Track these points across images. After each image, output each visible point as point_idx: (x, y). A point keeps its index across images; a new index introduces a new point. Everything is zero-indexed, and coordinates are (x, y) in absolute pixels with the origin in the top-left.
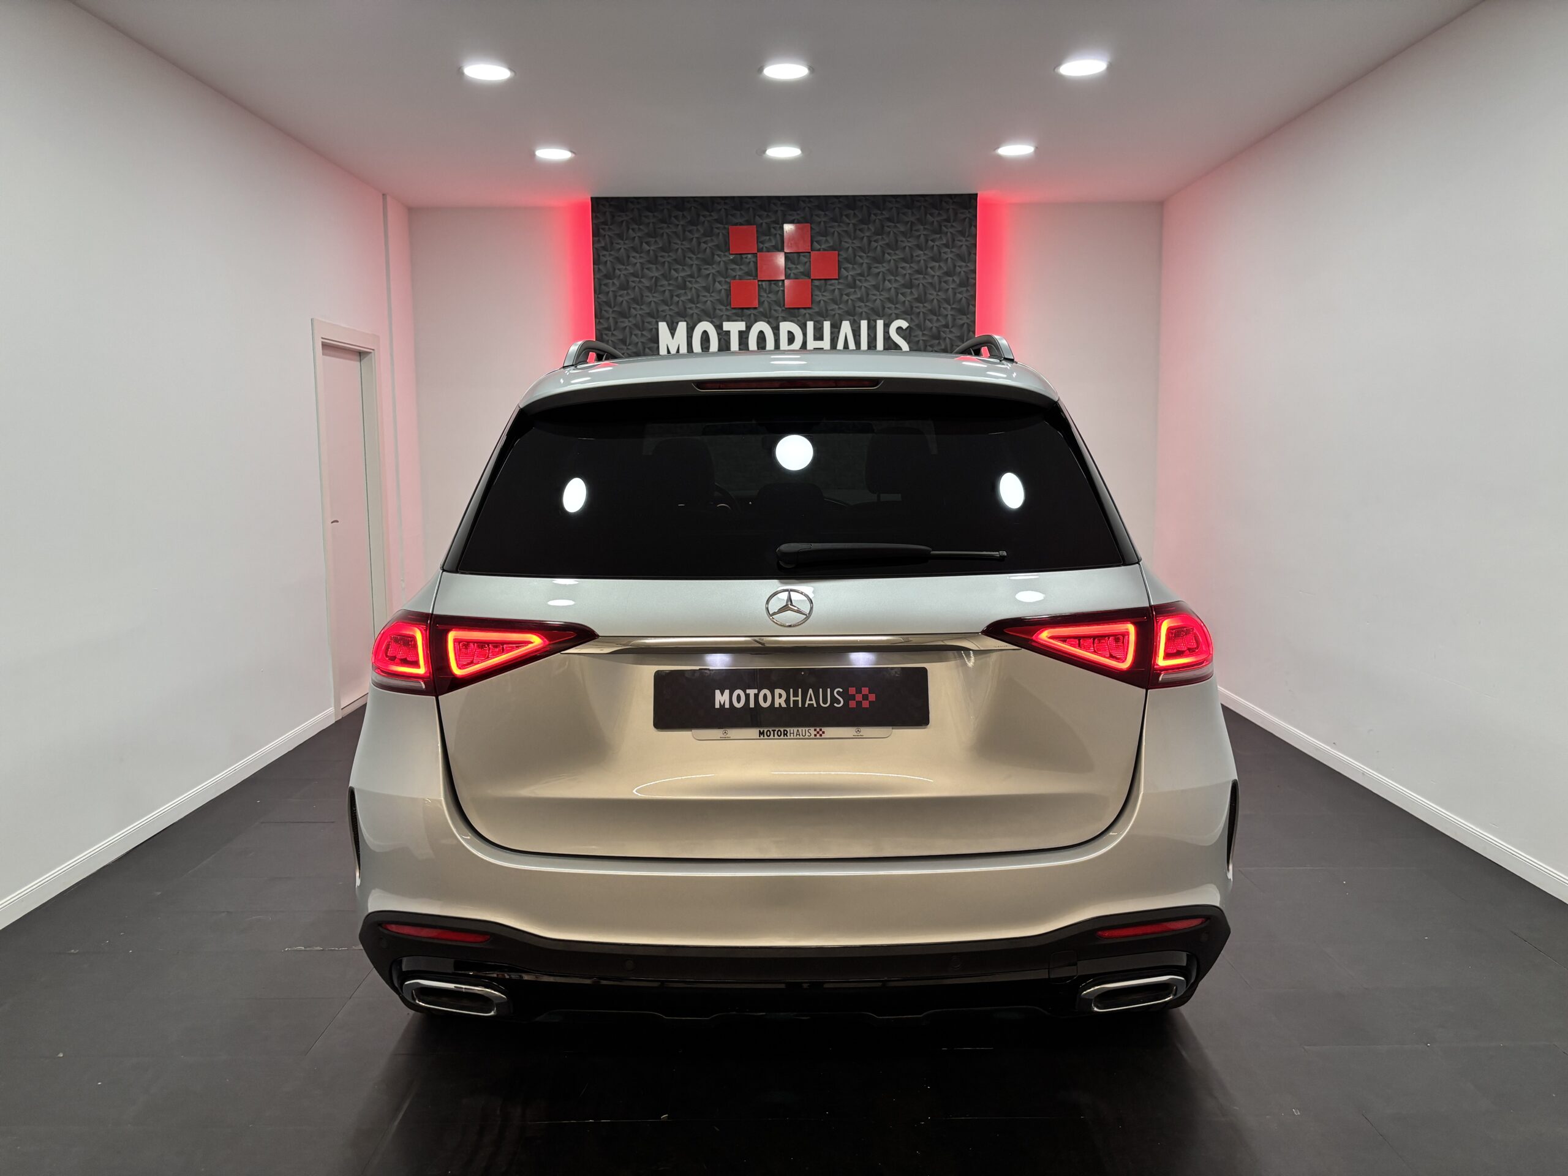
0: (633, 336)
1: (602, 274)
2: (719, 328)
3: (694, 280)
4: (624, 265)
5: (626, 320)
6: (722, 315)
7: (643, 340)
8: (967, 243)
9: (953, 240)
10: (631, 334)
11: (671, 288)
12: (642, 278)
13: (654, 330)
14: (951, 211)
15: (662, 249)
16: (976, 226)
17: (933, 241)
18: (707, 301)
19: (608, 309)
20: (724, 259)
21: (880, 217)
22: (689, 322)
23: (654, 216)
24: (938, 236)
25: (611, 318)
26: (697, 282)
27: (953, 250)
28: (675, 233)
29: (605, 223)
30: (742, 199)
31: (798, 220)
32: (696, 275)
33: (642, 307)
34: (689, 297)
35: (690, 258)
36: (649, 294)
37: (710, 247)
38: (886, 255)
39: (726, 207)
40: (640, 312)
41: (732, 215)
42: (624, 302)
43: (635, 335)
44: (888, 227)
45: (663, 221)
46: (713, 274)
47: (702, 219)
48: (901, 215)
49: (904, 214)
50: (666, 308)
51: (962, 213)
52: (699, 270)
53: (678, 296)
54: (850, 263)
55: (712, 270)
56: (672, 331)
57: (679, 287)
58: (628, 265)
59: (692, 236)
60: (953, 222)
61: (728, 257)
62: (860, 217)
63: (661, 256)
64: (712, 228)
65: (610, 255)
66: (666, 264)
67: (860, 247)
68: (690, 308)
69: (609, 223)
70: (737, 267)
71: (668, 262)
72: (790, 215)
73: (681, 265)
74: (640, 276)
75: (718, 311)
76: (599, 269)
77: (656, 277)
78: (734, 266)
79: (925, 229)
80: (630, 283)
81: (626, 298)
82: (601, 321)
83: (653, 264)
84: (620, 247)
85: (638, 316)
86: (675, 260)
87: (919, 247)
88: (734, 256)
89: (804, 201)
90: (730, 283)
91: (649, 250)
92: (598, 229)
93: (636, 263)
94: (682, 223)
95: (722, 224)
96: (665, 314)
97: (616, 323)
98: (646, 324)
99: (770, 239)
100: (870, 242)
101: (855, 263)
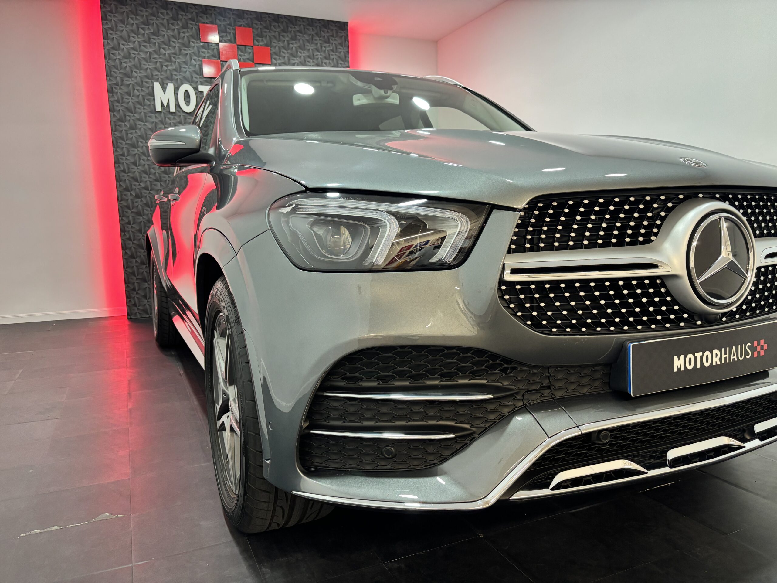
0: (135, 90)
1: (111, 47)
2: (196, 89)
3: (177, 56)
4: (126, 42)
5: (130, 79)
6: (198, 81)
7: (143, 93)
8: (344, 51)
9: (336, 48)
10: (134, 89)
11: (160, 60)
12: (140, 52)
13: (150, 87)
14: (334, 31)
15: (153, 34)
16: (348, 41)
17: (325, 47)
18: (186, 71)
19: (116, 71)
20: (197, 45)
21: (294, 29)
22: (175, 84)
23: (146, 11)
24: (327, 45)
25: (118, 78)
26: (179, 58)
27: (337, 54)
28: (162, 24)
29: (111, 12)
30: (206, 6)
31: (244, 25)
32: (178, 54)
33: (141, 71)
34: (174, 68)
35: (173, 41)
36: (145, 63)
37: (186, 36)
38: (299, 53)
39: (196, 11)
40: (139, 75)
41: (201, 17)
42: (127, 67)
43: (137, 90)
44: (299, 36)
45: (153, 15)
46: (190, 53)
47: (180, 16)
48: (306, 29)
49: (308, 29)
50: (159, 73)
51: (341, 33)
52: (180, 50)
53: (165, 66)
54: (277, 55)
55: (189, 51)
56: (164, 88)
57: (167, 61)
58: (129, 42)
59: (174, 28)
60: (336, 37)
61: (199, 44)
62: (282, 28)
63: (154, 39)
64: (187, 24)
65: (116, 34)
66: (157, 43)
67: (283, 47)
68: (175, 75)
69: (114, 12)
70: (206, 51)
71: (158, 42)
72: (238, 21)
73: (167, 46)
74: (138, 51)
75: (194, 79)
76: (107, 42)
77: (150, 52)
78: (204, 50)
79: (320, 40)
80: (132, 54)
81: (129, 64)
82: (111, 78)
83: (146, 43)
84: (123, 29)
85: (138, 77)
86: (163, 42)
87: (317, 50)
88: (203, 43)
89: (247, 14)
90: (202, 61)
91: (144, 33)
92: (106, 16)
93: (135, 41)
94: (167, 17)
95: (194, 21)
96: (157, 77)
97: (122, 81)
98: (144, 83)
99: (226, 35)
100: (289, 44)
101: (280, 56)
